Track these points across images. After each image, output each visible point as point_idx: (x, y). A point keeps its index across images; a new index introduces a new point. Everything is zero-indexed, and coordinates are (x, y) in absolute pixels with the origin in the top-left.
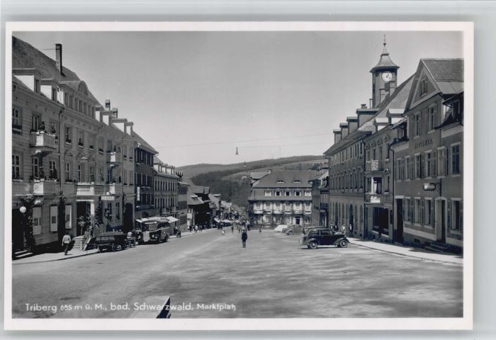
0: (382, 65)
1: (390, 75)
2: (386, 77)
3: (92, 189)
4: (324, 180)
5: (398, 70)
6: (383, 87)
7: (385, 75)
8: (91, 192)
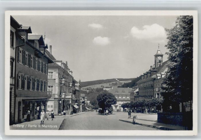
0: (158, 54)
1: (161, 57)
2: (159, 58)
3: (70, 96)
4: (136, 92)
5: (163, 56)
6: (158, 62)
7: (159, 57)
8: (70, 97)
